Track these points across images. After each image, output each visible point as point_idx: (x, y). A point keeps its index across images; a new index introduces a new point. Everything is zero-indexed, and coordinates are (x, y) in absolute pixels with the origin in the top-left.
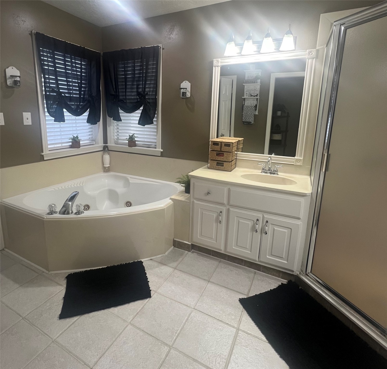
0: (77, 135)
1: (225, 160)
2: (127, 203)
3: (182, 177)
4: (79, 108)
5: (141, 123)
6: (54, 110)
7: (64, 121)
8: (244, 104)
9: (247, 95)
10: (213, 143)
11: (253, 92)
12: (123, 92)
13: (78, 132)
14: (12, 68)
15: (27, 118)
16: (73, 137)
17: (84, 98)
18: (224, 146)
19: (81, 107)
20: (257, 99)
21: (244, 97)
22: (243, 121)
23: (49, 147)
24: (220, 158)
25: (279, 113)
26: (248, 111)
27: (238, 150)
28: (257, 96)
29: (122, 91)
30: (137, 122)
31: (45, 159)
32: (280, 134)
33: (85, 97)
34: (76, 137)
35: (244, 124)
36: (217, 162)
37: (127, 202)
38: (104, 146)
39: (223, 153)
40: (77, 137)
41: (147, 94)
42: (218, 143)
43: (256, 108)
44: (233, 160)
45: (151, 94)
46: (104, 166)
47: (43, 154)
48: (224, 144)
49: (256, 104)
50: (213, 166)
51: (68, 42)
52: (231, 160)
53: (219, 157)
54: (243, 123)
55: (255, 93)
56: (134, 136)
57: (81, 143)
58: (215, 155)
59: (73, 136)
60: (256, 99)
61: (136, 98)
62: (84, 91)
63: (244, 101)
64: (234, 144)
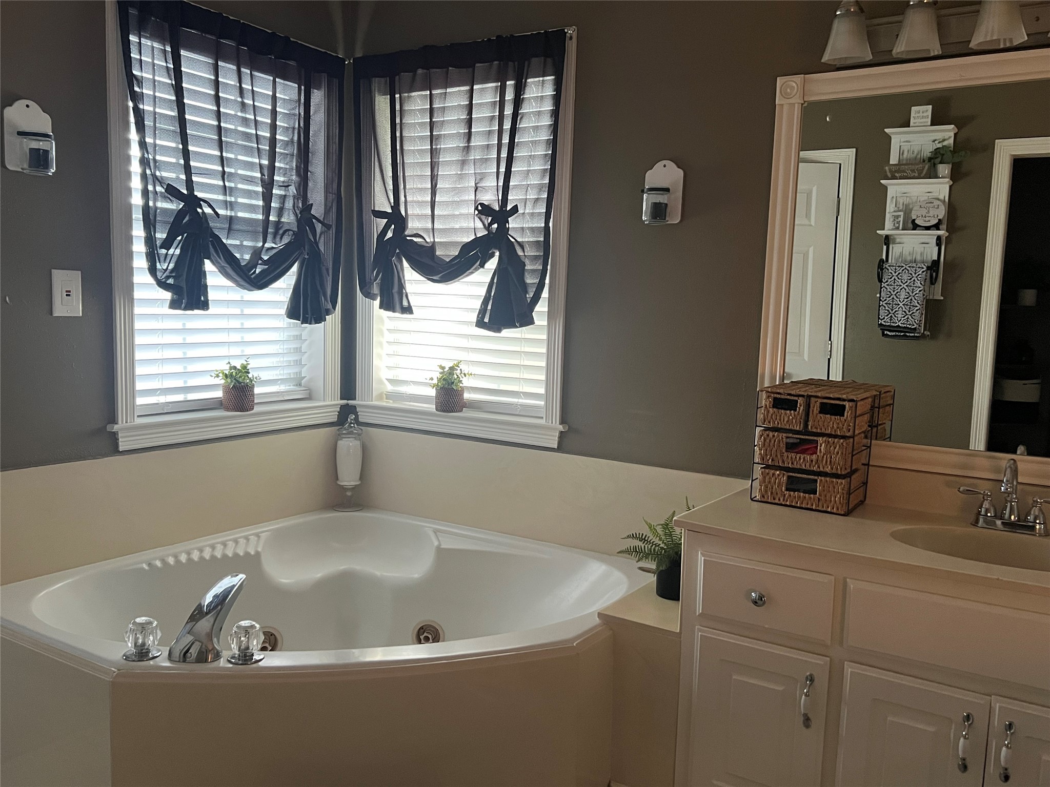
0: (245, 363)
1: (822, 469)
2: (422, 631)
3: (646, 532)
4: (260, 262)
5: (486, 320)
6: (171, 266)
7: (205, 305)
8: (884, 257)
9: (898, 223)
10: (775, 399)
11: (924, 212)
12: (421, 203)
13: (249, 350)
14: (27, 106)
15: (67, 291)
16: (231, 368)
17: (278, 224)
18: (820, 412)
19: (266, 258)
20: (939, 238)
21: (884, 229)
22: (881, 324)
23: (140, 401)
24: (802, 461)
25: (1029, 297)
26: (905, 286)
27: (875, 430)
28: (937, 227)
29: (420, 199)
30: (474, 319)
31: (121, 449)
32: (1036, 378)
33: (283, 220)
34: (239, 367)
35: (883, 335)
36: (789, 477)
37: (422, 628)
38: (342, 407)
39: (815, 438)
40: (245, 370)
41: (515, 209)
42: (796, 398)
43: (934, 274)
44: (856, 470)
45: (527, 211)
46: (339, 483)
47: (116, 428)
48: (818, 404)
49: (935, 258)
50: (772, 493)
51: (231, 18)
52: (849, 470)
53: (798, 455)
54: (883, 330)
55: (931, 214)
56: (459, 372)
57: (257, 390)
58: (783, 446)
59: (229, 363)
60: (934, 241)
61: (472, 225)
62: (283, 198)
63: (885, 247)
64: (859, 404)
